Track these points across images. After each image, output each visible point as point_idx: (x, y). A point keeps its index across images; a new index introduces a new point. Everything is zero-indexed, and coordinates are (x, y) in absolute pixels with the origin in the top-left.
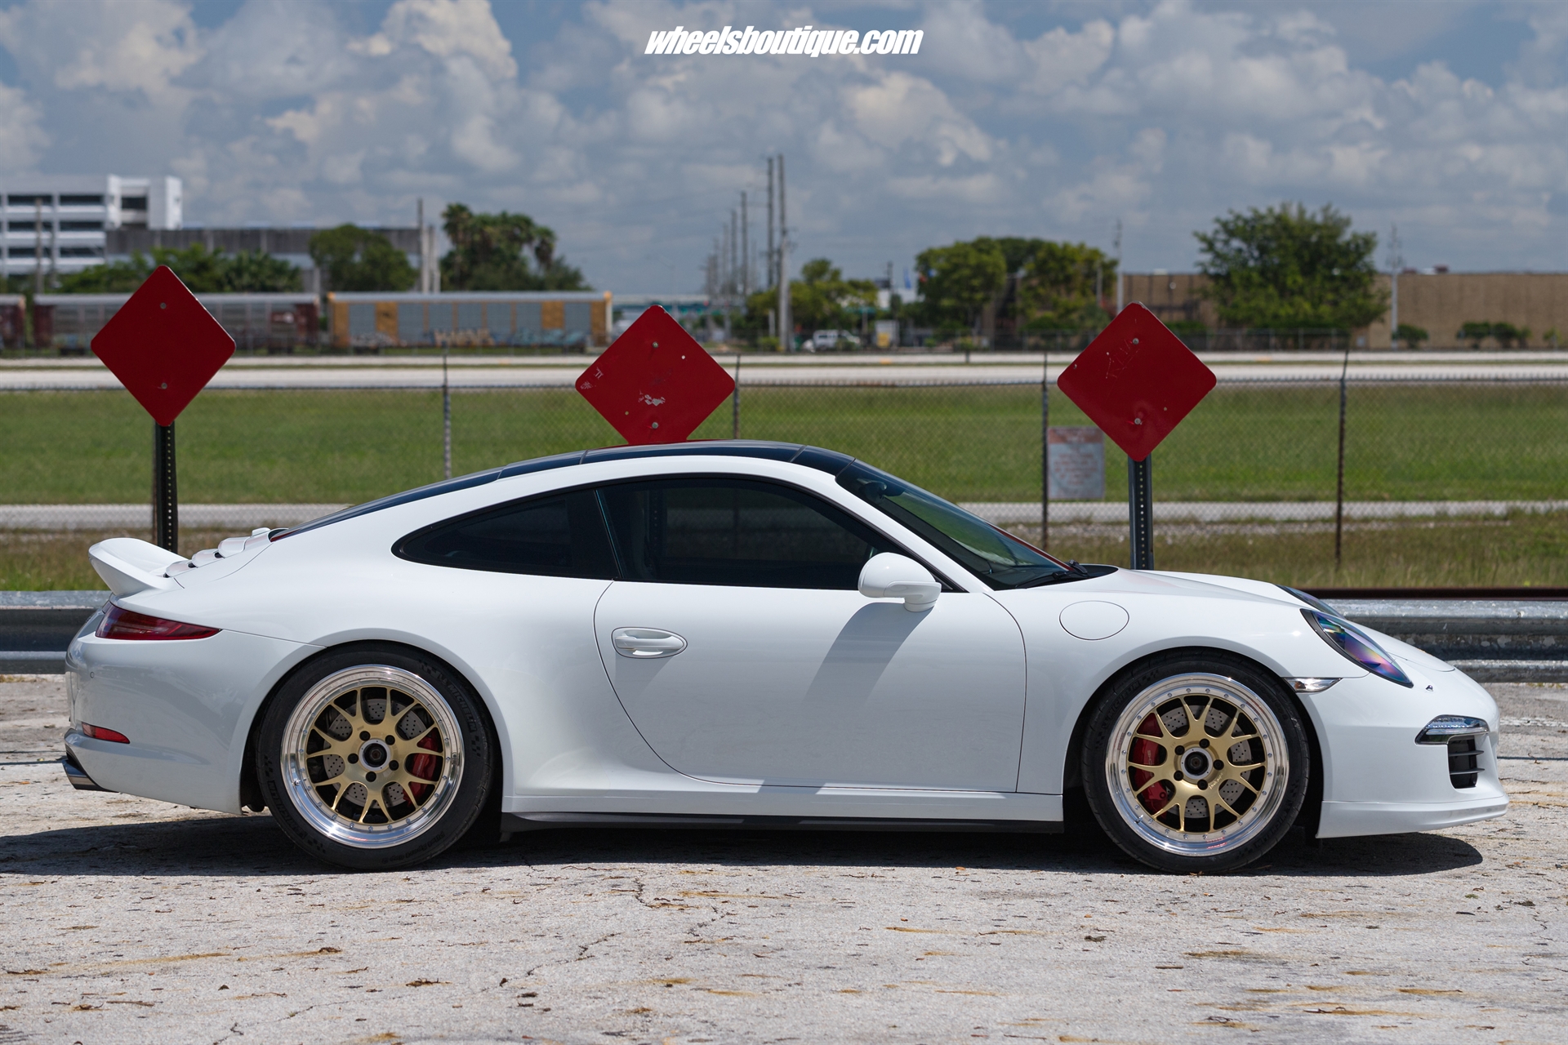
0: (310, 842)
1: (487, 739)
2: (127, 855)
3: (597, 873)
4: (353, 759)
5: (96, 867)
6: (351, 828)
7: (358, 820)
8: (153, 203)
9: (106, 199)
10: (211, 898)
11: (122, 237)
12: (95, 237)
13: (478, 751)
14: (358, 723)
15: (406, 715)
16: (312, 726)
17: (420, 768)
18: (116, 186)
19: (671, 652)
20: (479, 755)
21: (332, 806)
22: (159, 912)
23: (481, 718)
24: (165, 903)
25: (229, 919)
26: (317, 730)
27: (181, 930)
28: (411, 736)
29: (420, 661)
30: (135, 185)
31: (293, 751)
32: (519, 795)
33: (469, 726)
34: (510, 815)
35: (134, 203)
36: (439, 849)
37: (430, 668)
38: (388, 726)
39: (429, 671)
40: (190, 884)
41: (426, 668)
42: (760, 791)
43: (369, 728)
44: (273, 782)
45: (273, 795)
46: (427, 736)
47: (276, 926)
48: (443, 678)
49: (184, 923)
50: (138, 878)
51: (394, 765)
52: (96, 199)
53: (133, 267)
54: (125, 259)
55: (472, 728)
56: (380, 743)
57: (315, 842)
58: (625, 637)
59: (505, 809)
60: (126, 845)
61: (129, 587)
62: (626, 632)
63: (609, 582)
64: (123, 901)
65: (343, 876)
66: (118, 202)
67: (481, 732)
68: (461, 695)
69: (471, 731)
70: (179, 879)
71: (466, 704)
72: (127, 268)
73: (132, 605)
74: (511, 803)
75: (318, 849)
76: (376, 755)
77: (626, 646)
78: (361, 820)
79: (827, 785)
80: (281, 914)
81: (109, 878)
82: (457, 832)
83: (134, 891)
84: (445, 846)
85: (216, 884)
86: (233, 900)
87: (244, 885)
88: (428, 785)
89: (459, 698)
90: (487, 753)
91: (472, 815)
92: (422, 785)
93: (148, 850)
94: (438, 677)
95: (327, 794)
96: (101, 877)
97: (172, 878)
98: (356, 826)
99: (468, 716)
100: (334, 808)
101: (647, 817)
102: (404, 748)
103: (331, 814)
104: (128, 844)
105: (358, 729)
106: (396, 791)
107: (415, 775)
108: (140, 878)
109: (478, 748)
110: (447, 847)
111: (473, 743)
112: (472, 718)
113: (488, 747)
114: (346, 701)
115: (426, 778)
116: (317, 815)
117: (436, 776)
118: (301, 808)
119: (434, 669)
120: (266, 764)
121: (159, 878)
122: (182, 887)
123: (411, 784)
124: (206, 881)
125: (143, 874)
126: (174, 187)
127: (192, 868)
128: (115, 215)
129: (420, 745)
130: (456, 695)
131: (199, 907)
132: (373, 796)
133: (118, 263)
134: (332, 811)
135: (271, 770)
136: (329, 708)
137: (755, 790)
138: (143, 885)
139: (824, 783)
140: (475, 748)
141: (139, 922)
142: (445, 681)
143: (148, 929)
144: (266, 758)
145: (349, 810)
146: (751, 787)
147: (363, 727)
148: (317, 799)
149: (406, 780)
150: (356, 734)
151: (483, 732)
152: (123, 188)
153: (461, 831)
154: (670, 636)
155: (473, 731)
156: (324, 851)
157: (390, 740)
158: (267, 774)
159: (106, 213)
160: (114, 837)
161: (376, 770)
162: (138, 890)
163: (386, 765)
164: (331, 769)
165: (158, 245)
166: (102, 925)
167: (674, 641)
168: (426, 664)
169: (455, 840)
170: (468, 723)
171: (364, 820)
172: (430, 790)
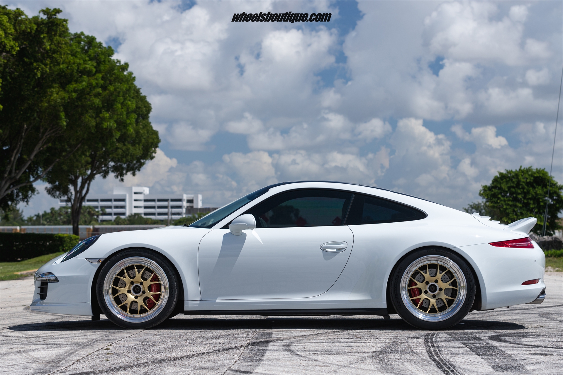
8: (195, 201)
9: (183, 200)
11: (188, 210)
12: (182, 210)
18: (185, 197)
30: (190, 197)
35: (190, 201)
52: (180, 200)
53: (192, 218)
54: (190, 216)
66: (186, 201)
72: (191, 218)
126: (200, 197)
128: (185, 204)
133: (188, 216)
152: (187, 197)
159: (183, 204)
165: (198, 212)
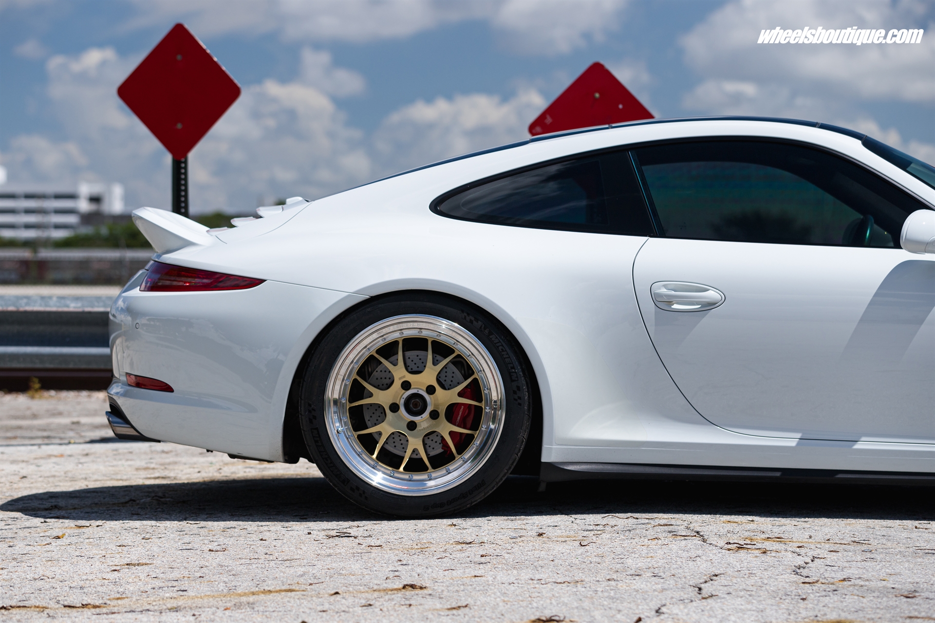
0: (352, 489)
1: (528, 389)
2: (165, 506)
3: (640, 521)
4: (394, 408)
5: (138, 514)
6: (391, 476)
7: (399, 468)
8: (105, 200)
9: (79, 197)
10: (262, 540)
11: (88, 218)
12: (72, 219)
13: (519, 401)
14: (400, 373)
15: (445, 367)
16: (354, 376)
17: (459, 418)
18: (85, 189)
19: (710, 306)
20: (520, 404)
21: (373, 454)
22: (212, 551)
23: (522, 368)
24: (216, 544)
25: (288, 557)
26: (359, 379)
27: (242, 567)
28: (449, 387)
29: (463, 311)
30: (96, 189)
31: (336, 396)
32: (559, 445)
33: (511, 376)
34: (551, 466)
35: (95, 199)
36: (479, 498)
37: (473, 319)
38: (429, 376)
39: (471, 322)
40: (235, 528)
41: (468, 318)
42: (798, 444)
43: (410, 378)
44: (317, 429)
45: (316, 442)
46: (466, 387)
47: (342, 564)
48: (485, 329)
49: (243, 561)
50: (181, 523)
51: (434, 415)
52: (72, 197)
54: (91, 230)
55: (514, 378)
56: (421, 392)
57: (358, 488)
58: (663, 291)
59: (545, 458)
60: (161, 498)
61: (172, 244)
62: (665, 286)
63: (645, 238)
64: (172, 542)
65: (385, 523)
66: (85, 199)
67: (523, 382)
68: (502, 345)
69: (512, 381)
70: (222, 524)
71: (508, 354)
73: (175, 259)
74: (550, 453)
75: (361, 495)
76: (416, 405)
77: (666, 299)
78: (401, 469)
79: (863, 439)
80: (340, 553)
81: (153, 523)
82: (497, 480)
83: (181, 533)
84: (485, 495)
85: (262, 529)
86: (285, 541)
87: (289, 529)
88: (467, 434)
89: (500, 348)
90: (527, 403)
91: (512, 464)
92: (461, 434)
93: (184, 502)
94: (481, 328)
95: (368, 443)
96: (145, 522)
97: (216, 523)
98: (396, 475)
99: (510, 366)
100: (375, 456)
101: (687, 469)
102: (445, 398)
103: (372, 463)
104: (164, 497)
105: (400, 379)
106: (434, 441)
107: (455, 425)
108: (184, 523)
109: (520, 398)
110: (486, 496)
111: (515, 392)
112: (513, 368)
113: (529, 397)
114: (388, 350)
115: (465, 428)
116: (359, 462)
117: (475, 426)
118: (343, 454)
119: (477, 320)
120: (310, 411)
121: (203, 523)
122: (228, 530)
123: (451, 434)
124: (252, 526)
125: (185, 519)
126: (117, 189)
127: (232, 515)
128: (84, 206)
129: (460, 394)
130: (498, 345)
131: (253, 547)
132: (415, 444)
133: (87, 232)
134: (372, 459)
135: (315, 417)
136: (371, 358)
137: (793, 443)
138: (188, 529)
139: (861, 437)
140: (517, 398)
141: (194, 560)
142: (487, 331)
143: (207, 566)
144: (310, 405)
145: (390, 459)
146: (789, 440)
147: (404, 377)
148: (359, 448)
149: (445, 429)
150: (397, 384)
151: (524, 382)
152: (89, 190)
153: (501, 479)
154: (708, 290)
155: (515, 381)
156: (366, 498)
157: (431, 390)
158: (311, 421)
159: (78, 205)
160: (149, 492)
161: (416, 419)
162: (184, 533)
163: (426, 415)
164: (371, 419)
166: (157, 562)
167: (712, 295)
168: (468, 314)
169: (495, 488)
170: (510, 373)
171: (405, 469)
172: (470, 439)
